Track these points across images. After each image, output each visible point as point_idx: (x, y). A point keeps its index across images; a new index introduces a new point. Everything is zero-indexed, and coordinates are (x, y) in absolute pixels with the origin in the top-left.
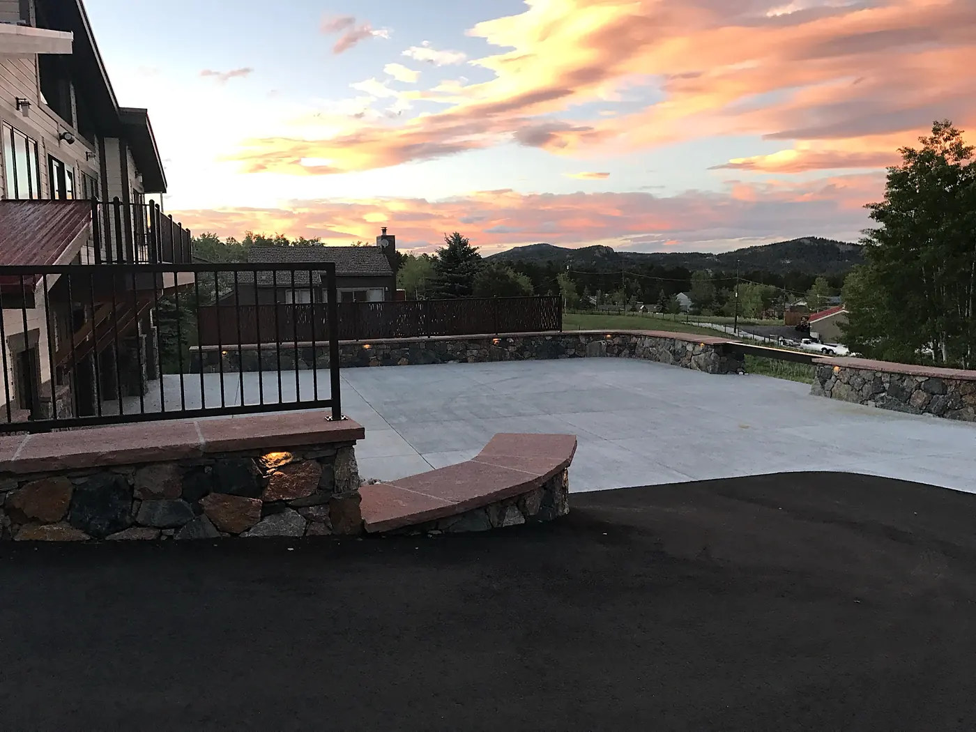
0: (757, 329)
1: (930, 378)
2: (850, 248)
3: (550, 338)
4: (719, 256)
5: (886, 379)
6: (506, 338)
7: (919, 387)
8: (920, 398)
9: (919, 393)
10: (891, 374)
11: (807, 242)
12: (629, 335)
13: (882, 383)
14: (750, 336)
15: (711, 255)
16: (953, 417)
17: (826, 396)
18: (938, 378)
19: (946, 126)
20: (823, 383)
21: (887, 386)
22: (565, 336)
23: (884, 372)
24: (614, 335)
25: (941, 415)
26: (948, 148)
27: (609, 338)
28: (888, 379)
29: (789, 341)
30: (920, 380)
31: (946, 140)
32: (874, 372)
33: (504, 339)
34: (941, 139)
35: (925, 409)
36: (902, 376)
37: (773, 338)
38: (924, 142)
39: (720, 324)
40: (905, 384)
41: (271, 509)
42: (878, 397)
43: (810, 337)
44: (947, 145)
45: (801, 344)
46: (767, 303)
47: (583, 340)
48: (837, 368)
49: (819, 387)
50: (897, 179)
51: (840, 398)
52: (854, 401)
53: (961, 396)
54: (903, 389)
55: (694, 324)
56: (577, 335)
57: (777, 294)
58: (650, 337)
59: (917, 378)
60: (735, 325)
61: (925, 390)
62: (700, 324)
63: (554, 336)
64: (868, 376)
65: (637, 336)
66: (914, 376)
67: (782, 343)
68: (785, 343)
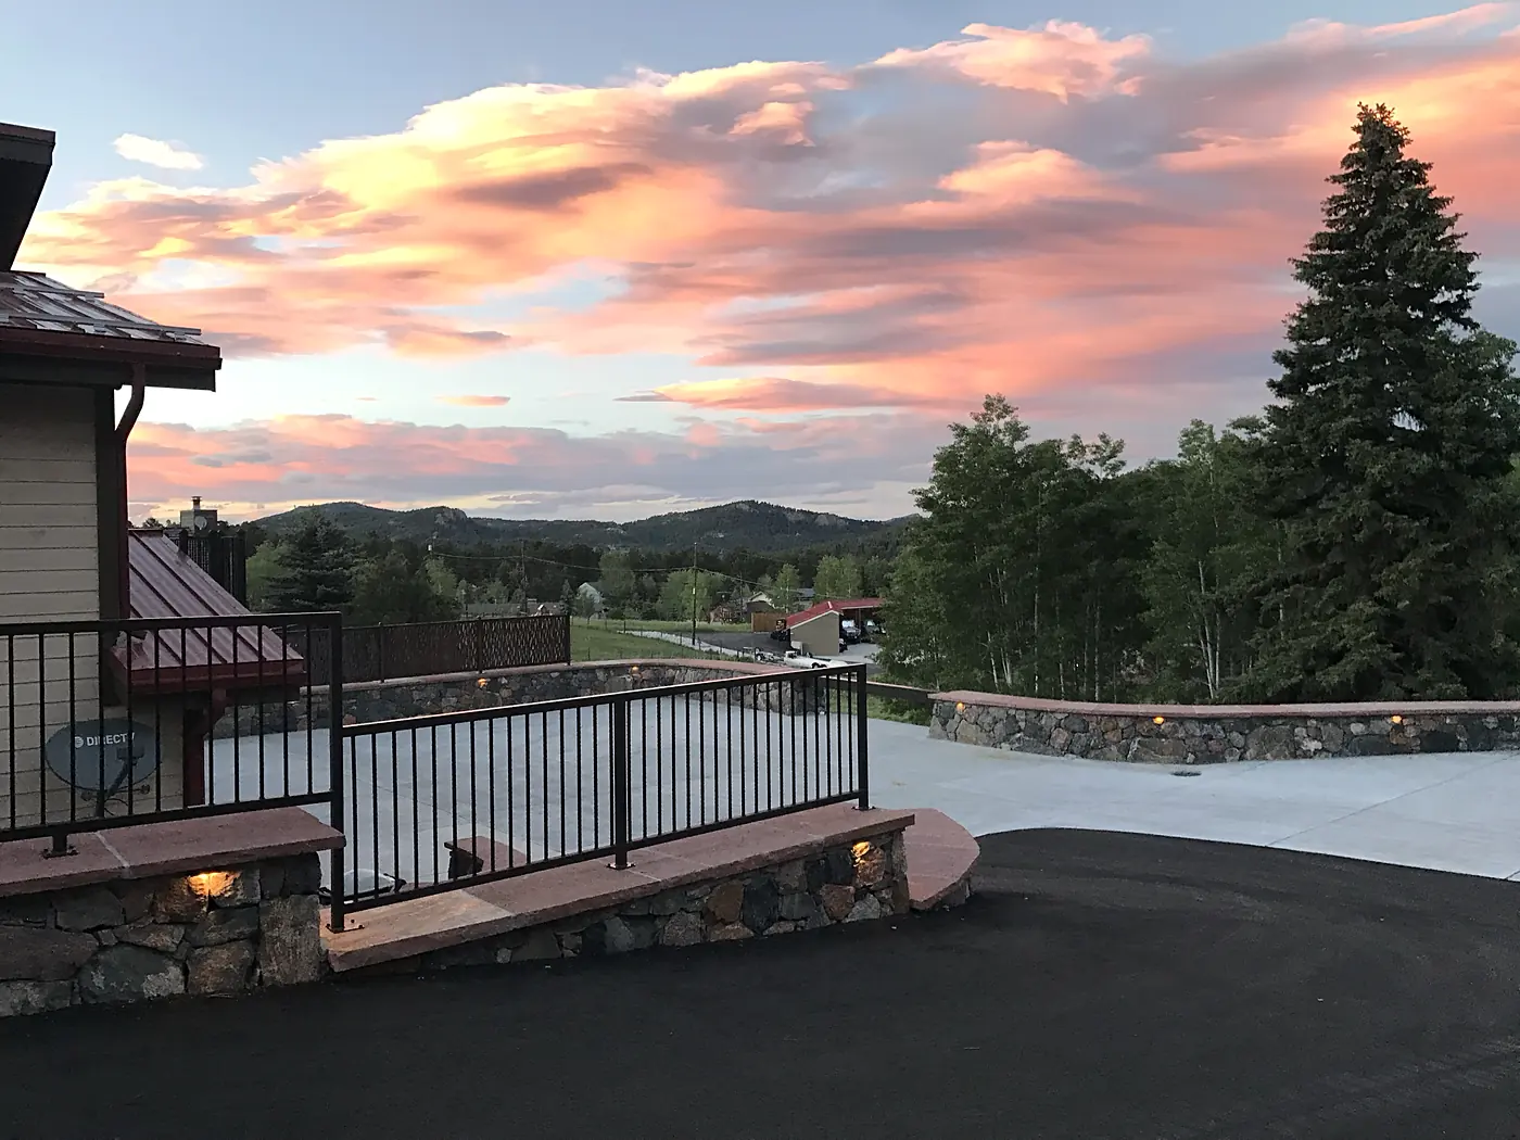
0: (722, 637)
1: (1070, 714)
2: (802, 517)
3: (557, 674)
4: (625, 526)
5: (1021, 716)
6: (496, 678)
7: (1058, 726)
8: (1061, 738)
9: (1059, 732)
10: (1026, 710)
11: (746, 508)
12: (663, 666)
13: (1017, 722)
14: (716, 649)
15: (614, 524)
16: (1097, 757)
17: (949, 739)
18: (1079, 714)
19: (999, 401)
20: (944, 724)
21: (1022, 724)
22: (575, 671)
23: (1017, 709)
24: (642, 667)
25: (1084, 755)
26: (1002, 427)
27: (634, 672)
28: (1023, 717)
29: (768, 655)
30: (1060, 716)
31: (999, 417)
32: (1006, 708)
33: (494, 679)
34: (994, 416)
35: (1067, 749)
36: (1039, 712)
37: (747, 651)
38: (976, 419)
39: (670, 632)
40: (1043, 722)
41: (860, 895)
42: (1012, 738)
43: (793, 649)
44: (1001, 423)
45: (785, 659)
46: (717, 599)
47: (601, 675)
48: (960, 705)
49: (938, 728)
50: (947, 461)
51: (968, 741)
52: (986, 745)
53: (1103, 734)
54: (1041, 728)
55: (635, 633)
56: (592, 670)
57: (729, 586)
58: (695, 668)
59: (1056, 715)
60: (694, 633)
61: (1066, 729)
62: (645, 634)
63: (562, 673)
64: (1001, 714)
65: (674, 668)
66: (1052, 712)
67: (759, 658)
68: (763, 658)
